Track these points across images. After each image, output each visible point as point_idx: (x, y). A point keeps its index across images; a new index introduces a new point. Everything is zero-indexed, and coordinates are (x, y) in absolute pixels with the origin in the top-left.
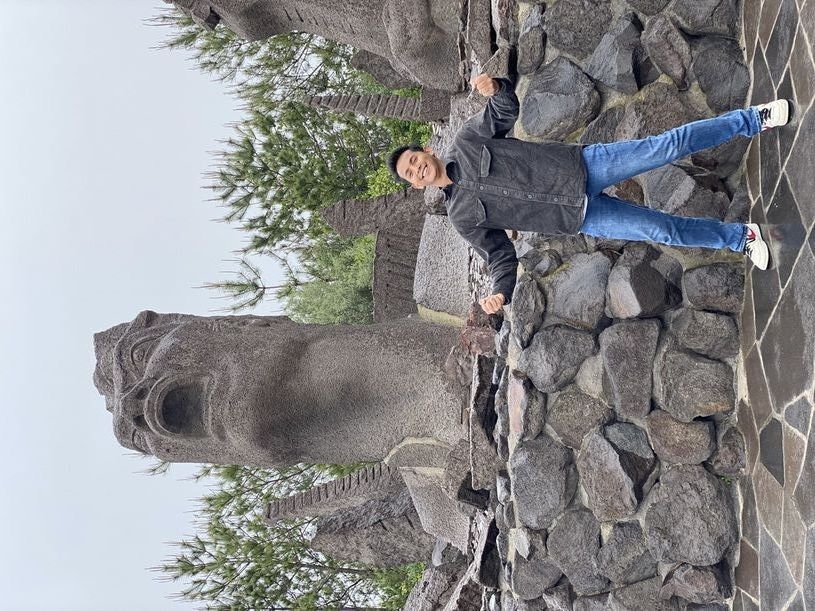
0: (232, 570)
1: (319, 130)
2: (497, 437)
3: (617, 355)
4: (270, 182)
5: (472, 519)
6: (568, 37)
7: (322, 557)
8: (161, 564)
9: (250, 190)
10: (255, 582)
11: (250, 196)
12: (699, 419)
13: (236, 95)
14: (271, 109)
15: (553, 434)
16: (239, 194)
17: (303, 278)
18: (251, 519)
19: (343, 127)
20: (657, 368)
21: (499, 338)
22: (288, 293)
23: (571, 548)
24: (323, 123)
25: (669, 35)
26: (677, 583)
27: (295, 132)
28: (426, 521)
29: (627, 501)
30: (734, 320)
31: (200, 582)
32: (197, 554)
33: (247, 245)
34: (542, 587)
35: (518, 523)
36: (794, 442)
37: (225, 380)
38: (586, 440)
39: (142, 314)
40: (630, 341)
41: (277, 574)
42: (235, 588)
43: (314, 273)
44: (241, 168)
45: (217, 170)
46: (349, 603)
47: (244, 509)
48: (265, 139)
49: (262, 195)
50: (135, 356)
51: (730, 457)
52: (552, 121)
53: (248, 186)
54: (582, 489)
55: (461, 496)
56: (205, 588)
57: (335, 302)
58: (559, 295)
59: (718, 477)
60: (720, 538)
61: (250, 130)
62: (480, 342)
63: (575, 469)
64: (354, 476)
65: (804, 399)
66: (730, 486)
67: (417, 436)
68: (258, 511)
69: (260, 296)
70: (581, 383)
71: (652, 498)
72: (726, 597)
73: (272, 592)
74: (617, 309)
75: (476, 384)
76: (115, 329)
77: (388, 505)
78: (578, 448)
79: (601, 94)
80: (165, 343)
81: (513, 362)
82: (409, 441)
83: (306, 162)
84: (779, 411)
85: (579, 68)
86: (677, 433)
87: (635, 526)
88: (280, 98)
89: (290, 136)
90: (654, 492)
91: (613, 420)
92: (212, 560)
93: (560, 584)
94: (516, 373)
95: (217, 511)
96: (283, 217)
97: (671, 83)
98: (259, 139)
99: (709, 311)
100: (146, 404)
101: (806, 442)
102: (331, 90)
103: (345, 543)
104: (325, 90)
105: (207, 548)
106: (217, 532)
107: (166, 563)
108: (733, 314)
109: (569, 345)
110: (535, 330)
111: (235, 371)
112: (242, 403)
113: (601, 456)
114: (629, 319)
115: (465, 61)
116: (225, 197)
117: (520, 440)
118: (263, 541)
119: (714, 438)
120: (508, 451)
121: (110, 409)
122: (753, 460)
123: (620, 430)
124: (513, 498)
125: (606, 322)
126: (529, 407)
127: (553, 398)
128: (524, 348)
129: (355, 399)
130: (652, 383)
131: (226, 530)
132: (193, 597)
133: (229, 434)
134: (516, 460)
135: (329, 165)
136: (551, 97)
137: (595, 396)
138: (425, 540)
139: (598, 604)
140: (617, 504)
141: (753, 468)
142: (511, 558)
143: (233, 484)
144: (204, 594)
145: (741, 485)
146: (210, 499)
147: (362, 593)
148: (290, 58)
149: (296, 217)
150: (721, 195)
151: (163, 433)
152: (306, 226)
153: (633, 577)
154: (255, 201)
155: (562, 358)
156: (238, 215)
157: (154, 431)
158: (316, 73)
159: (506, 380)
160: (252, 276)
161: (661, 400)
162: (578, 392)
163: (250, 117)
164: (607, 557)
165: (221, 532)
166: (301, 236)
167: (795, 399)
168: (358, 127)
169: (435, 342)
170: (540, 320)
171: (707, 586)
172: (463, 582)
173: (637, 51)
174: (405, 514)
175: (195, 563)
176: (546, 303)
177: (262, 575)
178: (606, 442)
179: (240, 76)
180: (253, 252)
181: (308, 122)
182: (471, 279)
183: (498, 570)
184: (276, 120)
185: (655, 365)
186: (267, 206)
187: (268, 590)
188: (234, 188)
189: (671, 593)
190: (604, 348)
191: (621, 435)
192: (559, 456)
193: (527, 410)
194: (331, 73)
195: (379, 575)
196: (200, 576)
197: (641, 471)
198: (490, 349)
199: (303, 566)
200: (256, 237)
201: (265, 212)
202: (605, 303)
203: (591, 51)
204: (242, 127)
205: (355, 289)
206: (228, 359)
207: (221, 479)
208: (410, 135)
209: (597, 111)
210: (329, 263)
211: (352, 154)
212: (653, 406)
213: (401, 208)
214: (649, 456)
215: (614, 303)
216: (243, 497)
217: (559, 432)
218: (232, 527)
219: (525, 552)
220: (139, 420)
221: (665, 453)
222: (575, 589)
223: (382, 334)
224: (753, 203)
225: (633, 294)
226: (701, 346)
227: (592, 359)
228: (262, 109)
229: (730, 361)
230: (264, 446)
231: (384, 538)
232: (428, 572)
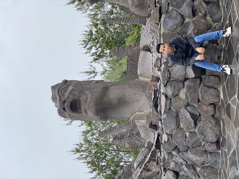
0: (91, 151)
1: (111, 26)
2: (159, 111)
3: (189, 88)
4: (98, 42)
5: (154, 134)
6: (175, 4)
7: (115, 148)
8: (71, 150)
9: (92, 45)
10: (97, 155)
11: (92, 46)
12: (211, 104)
13: (87, 17)
14: (97, 21)
15: (173, 109)
16: (89, 46)
17: (108, 69)
18: (95, 137)
19: (118, 25)
20: (199, 91)
21: (158, 84)
22: (103, 74)
23: (178, 138)
24: (112, 24)
25: (201, 3)
26: (206, 147)
27: (104, 27)
28: (142, 135)
29: (192, 126)
30: (220, 78)
31: (82, 155)
32: (81, 147)
33: (92, 60)
34: (171, 149)
35: (165, 133)
36: (233, 109)
37: (87, 98)
38: (181, 111)
39: (64, 81)
40: (192, 84)
41: (103, 152)
42: (91, 156)
43: (111, 68)
44: (89, 39)
45: (83, 40)
46: (123, 160)
47: (93, 134)
48: (96, 30)
49: (95, 46)
50: (62, 92)
51: (219, 114)
52: (171, 26)
53: (91, 43)
54: (181, 123)
55: (150, 127)
56: (83, 157)
57: (117, 76)
58: (173, 72)
59: (216, 119)
60: (217, 135)
61: (92, 27)
62: (154, 85)
63: (179, 118)
64: (123, 124)
65: (235, 97)
66: (219, 121)
67: (139, 112)
68: (97, 135)
69: (96, 75)
70: (180, 96)
71: (199, 125)
72: (219, 150)
73: (102, 158)
74: (189, 76)
75: (153, 97)
76: (57, 85)
77: (132, 131)
78: (180, 113)
79: (183, 18)
80: (70, 88)
81: (162, 91)
82: (137, 113)
83: (107, 36)
84: (230, 101)
85: (178, 12)
86: (205, 108)
87: (195, 132)
88: (100, 18)
89: (103, 28)
90: (199, 124)
91: (188, 105)
92: (85, 149)
93: (176, 148)
94: (163, 93)
95: (86, 135)
96: (101, 52)
97: (202, 15)
98: (94, 30)
99: (213, 76)
100: (66, 105)
101: (236, 108)
102: (114, 14)
103: (121, 142)
104: (112, 15)
105: (83, 145)
106: (86, 141)
107: (72, 150)
108: (219, 76)
109: (177, 86)
110: (167, 82)
111: (89, 95)
112: (91, 104)
113: (185, 115)
114: (192, 78)
115: (150, 8)
116: (85, 47)
117: (164, 111)
118: (99, 143)
119: (215, 109)
120: (161, 114)
121: (56, 106)
122: (224, 114)
123: (190, 108)
124: (163, 126)
125: (186, 79)
126: (166, 102)
127: (173, 100)
128: (165, 87)
129: (122, 102)
130: (198, 94)
131: (88, 140)
132: (80, 159)
133: (88, 112)
134: (164, 116)
135: (114, 36)
136: (170, 20)
137: (184, 99)
138: (143, 141)
139: (186, 153)
140: (190, 127)
141: (224, 116)
142: (163, 142)
143: (90, 128)
144: (83, 158)
145: (222, 121)
146: (84, 132)
147: (127, 157)
148: (102, 6)
149: (105, 52)
150: (215, 45)
151: (70, 112)
152: (108, 54)
153: (195, 146)
154: (93, 47)
155: (175, 89)
156: (89, 52)
157: (68, 112)
158: (110, 10)
159: (160, 95)
160: (93, 69)
161: (201, 100)
162: (179, 98)
163: (91, 23)
164: (188, 141)
165: (87, 141)
166: (107, 57)
167: (233, 98)
168: (122, 25)
169: (143, 86)
170: (169, 79)
171: (213, 148)
172: (152, 150)
173: (193, 7)
174: (137, 134)
175: (80, 150)
176: (170, 74)
177: (99, 153)
178: (186, 111)
179: (88, 12)
180: (94, 62)
181: (108, 24)
182: (153, 69)
183: (160, 146)
184: (99, 24)
185: (199, 90)
186: (97, 49)
187: (101, 157)
188: (87, 44)
189: (204, 150)
190: (185, 86)
191: (191, 109)
192: (175, 115)
193: (166, 103)
194: (114, 10)
195: (132, 152)
196: (82, 153)
197: (196, 118)
198: (156, 87)
199: (110, 150)
200: (94, 58)
201: (96, 51)
202: (185, 74)
203: (181, 7)
204: (89, 27)
205: (123, 72)
206: (87, 92)
207: (86, 127)
208: (137, 27)
209: (183, 23)
210: (115, 65)
211: (121, 33)
212: (199, 101)
213: (134, 49)
214: (198, 114)
215: (188, 75)
216: (93, 131)
217: (175, 109)
218: (90, 140)
219: (166, 140)
220: (64, 109)
221: (202, 113)
222: (180, 150)
223: (129, 84)
224: (224, 47)
225: (193, 72)
226: (211, 85)
227: (183, 89)
228: (95, 21)
229: (219, 89)
230: (98, 115)
231: (131, 140)
232: (143, 148)
